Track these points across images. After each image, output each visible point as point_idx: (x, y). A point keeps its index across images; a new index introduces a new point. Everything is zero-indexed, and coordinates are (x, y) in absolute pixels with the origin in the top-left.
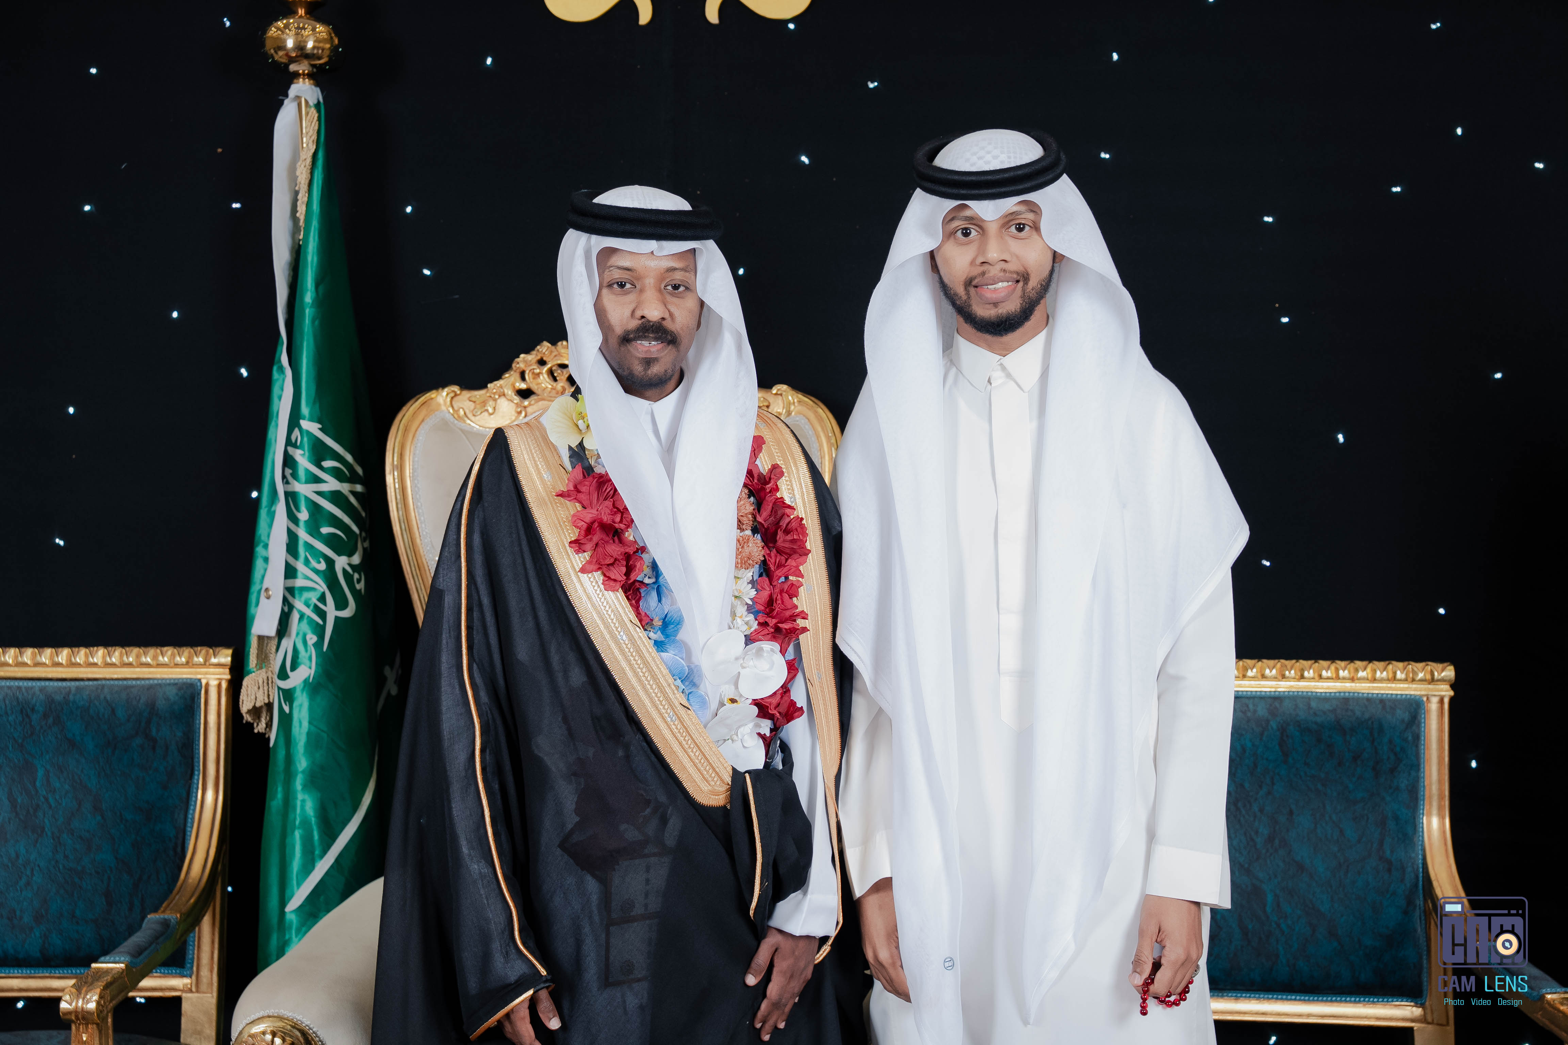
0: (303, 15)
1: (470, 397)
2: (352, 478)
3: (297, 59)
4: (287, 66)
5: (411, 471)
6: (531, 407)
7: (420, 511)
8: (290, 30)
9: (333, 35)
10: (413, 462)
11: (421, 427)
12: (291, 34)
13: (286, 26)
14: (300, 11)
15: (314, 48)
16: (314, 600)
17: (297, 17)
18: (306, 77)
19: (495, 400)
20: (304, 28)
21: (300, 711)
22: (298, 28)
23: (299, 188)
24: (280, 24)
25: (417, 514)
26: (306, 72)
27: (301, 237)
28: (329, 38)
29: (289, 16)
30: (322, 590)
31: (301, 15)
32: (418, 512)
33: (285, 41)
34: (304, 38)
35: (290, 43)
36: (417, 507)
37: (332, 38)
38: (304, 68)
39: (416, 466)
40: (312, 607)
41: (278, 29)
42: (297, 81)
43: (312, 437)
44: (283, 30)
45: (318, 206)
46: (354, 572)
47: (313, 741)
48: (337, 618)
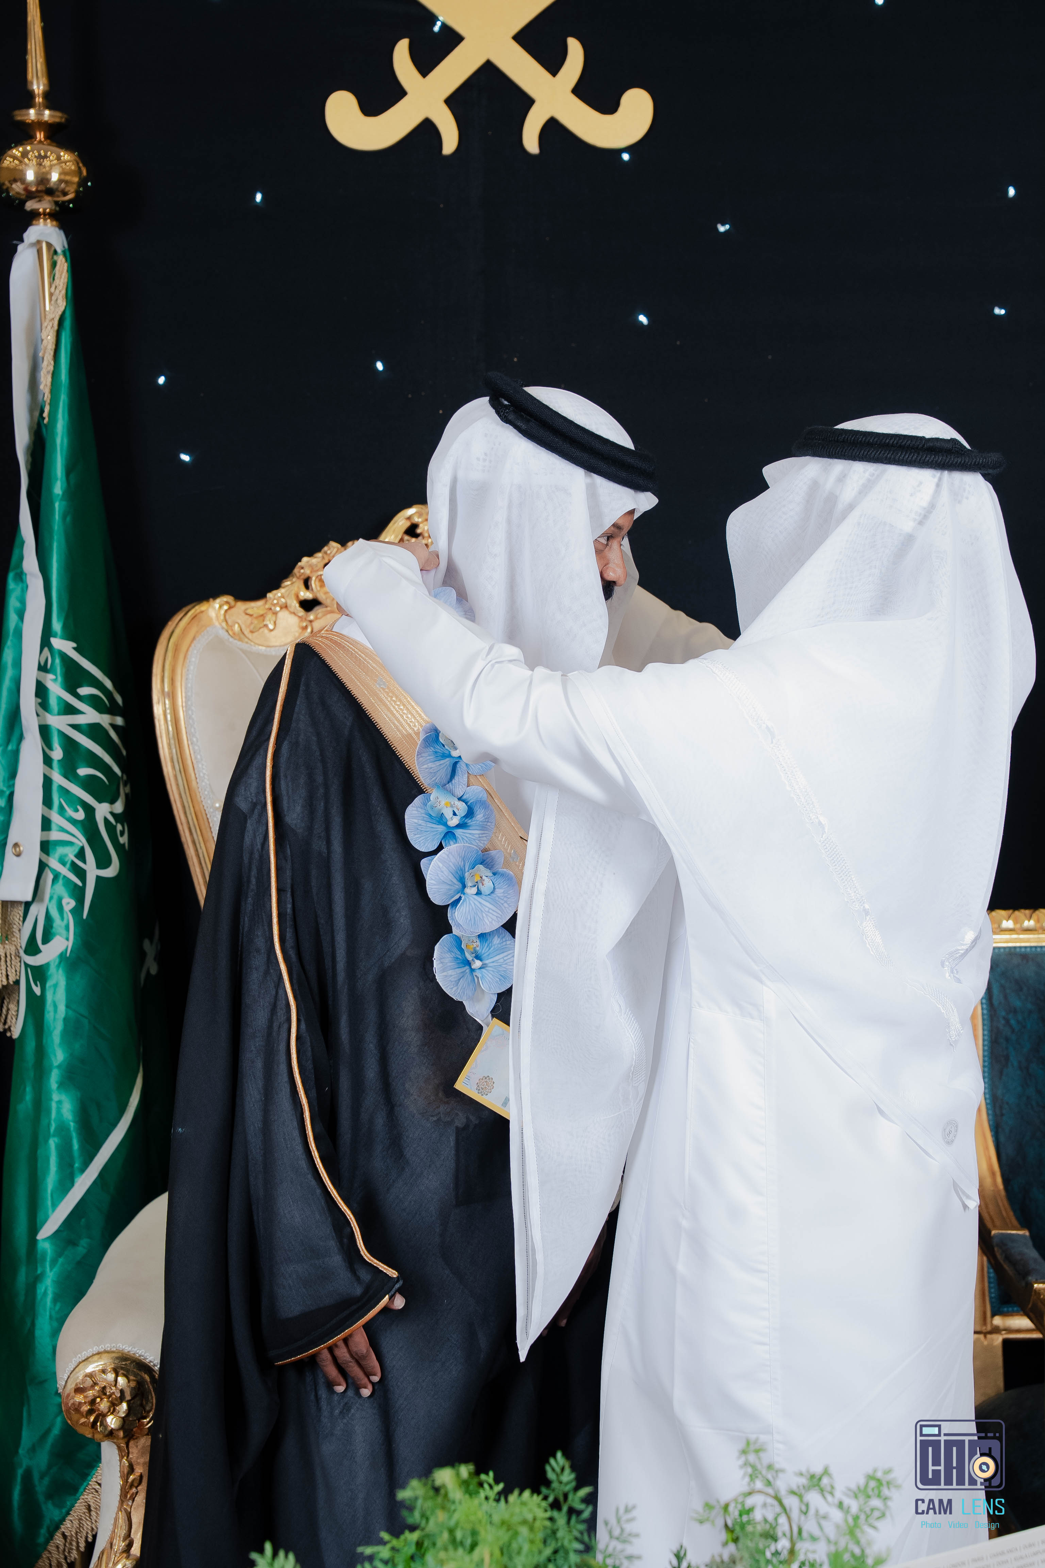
0: (43, 139)
1: (246, 609)
2: (111, 709)
3: (39, 194)
4: (23, 202)
5: (184, 700)
6: (318, 621)
7: (196, 748)
8: (29, 160)
9: (81, 165)
10: (186, 688)
11: (193, 645)
12: (31, 164)
13: (25, 154)
14: (38, 135)
15: (60, 181)
16: (72, 857)
17: (35, 142)
18: (47, 217)
19: (275, 613)
20: (46, 157)
21: (54, 993)
22: (40, 156)
23: (42, 353)
24: (15, 152)
25: (192, 752)
26: (48, 211)
27: (45, 415)
28: (77, 169)
29: (24, 143)
30: (81, 845)
31: (40, 140)
32: (194, 749)
33: (25, 174)
34: (47, 168)
35: (30, 176)
36: (192, 744)
37: (79, 168)
38: (46, 206)
39: (189, 694)
40: (68, 865)
41: (13, 158)
42: (37, 222)
43: (65, 658)
44: (21, 159)
45: (68, 377)
46: (117, 822)
47: (72, 1029)
48: (99, 878)
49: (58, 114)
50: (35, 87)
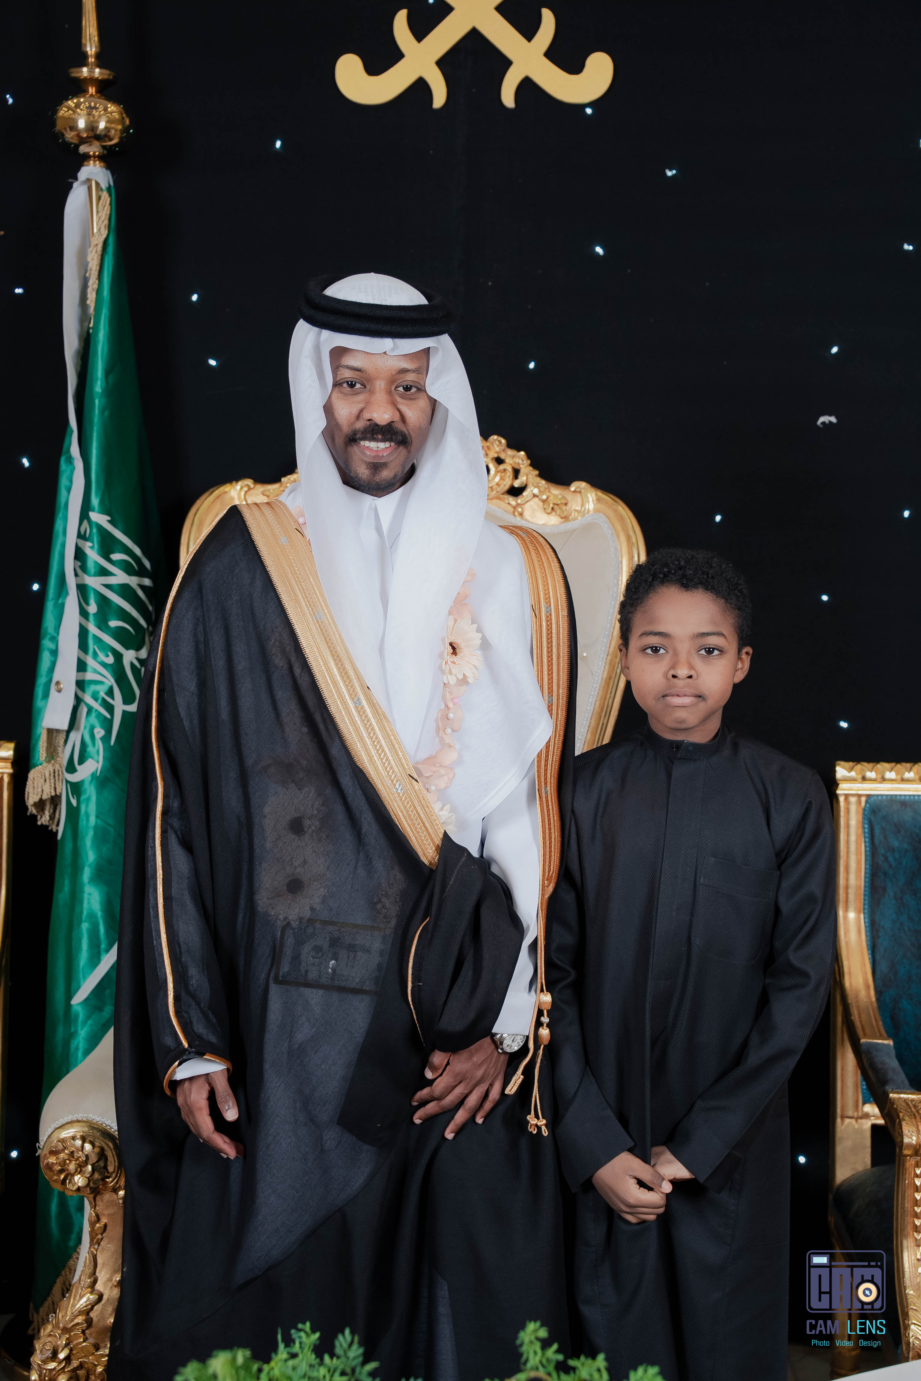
0: (94, 94)
1: (263, 491)
2: (141, 572)
3: (89, 140)
4: (77, 147)
8: (81, 110)
9: (125, 116)
12: (82, 114)
13: (77, 106)
14: (90, 90)
15: (107, 128)
16: (102, 694)
17: (87, 96)
18: (96, 159)
20: (95, 108)
21: (88, 804)
22: (90, 108)
23: (90, 274)
24: (71, 103)
26: (97, 153)
27: (91, 325)
28: (121, 119)
29: (80, 96)
30: (111, 684)
31: (92, 94)
33: (77, 122)
34: (96, 118)
35: (82, 124)
37: (123, 119)
38: (95, 149)
40: (99, 701)
41: (69, 108)
42: (87, 163)
43: (100, 529)
44: (74, 109)
45: (109, 293)
46: (141, 665)
47: (101, 836)
48: (124, 712)
49: (107, 72)
50: (88, 49)
